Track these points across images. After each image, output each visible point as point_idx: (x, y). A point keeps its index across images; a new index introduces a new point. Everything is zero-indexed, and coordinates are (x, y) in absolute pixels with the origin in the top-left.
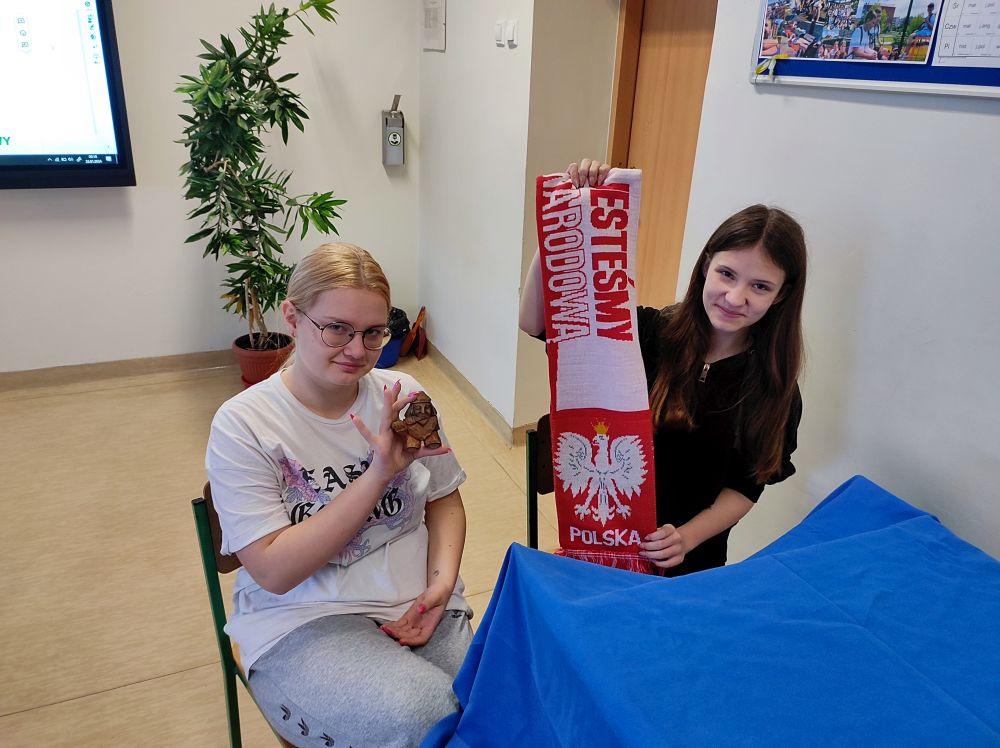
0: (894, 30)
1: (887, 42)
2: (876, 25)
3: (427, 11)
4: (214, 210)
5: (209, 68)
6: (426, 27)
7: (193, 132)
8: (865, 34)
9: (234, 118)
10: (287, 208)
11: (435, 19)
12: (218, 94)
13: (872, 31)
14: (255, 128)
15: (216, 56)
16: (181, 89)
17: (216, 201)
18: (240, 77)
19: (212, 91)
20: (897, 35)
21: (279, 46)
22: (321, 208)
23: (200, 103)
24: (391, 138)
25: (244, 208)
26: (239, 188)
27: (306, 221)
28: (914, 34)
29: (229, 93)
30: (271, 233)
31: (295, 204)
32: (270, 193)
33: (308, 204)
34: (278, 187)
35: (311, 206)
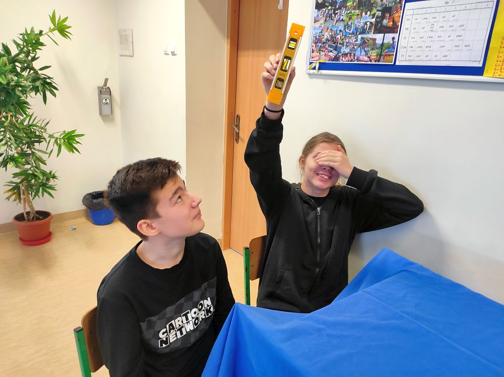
0: (377, 49)
1: (374, 54)
2: (368, 47)
3: (121, 36)
4: (3, 142)
6: (120, 44)
8: (363, 50)
9: (13, 90)
10: (48, 140)
11: (126, 40)
12: (3, 76)
13: (366, 49)
14: (25, 96)
17: (4, 137)
18: (15, 67)
20: (379, 51)
22: (69, 139)
24: (104, 101)
25: (22, 140)
26: (18, 129)
27: (60, 146)
28: (386, 50)
29: (10, 76)
30: (39, 154)
31: (54, 138)
32: (37, 131)
33: (61, 137)
34: (42, 128)
35: (63, 138)
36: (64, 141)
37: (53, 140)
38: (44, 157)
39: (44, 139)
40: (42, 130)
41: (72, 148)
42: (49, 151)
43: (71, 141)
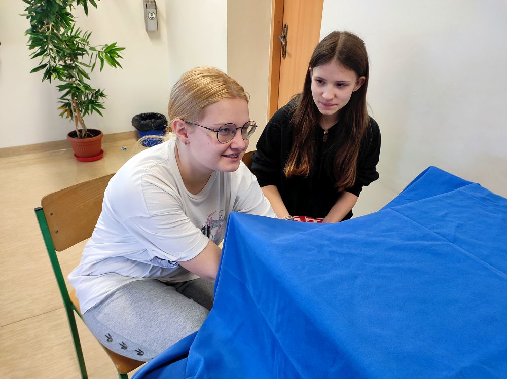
4: (46, 53)
10: (90, 52)
17: (47, 48)
22: (110, 52)
24: (150, 15)
25: (64, 52)
26: (61, 40)
27: (102, 60)
30: (82, 67)
31: (95, 50)
32: (79, 44)
33: (103, 51)
34: (84, 40)
35: (104, 52)
36: (106, 54)
37: (95, 53)
38: (87, 70)
39: (86, 51)
40: (84, 43)
41: (114, 63)
42: (92, 65)
43: (112, 55)
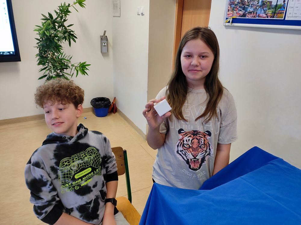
0: (272, 8)
1: (270, 12)
2: (266, 7)
3: (114, 4)
4: (47, 69)
5: (44, 23)
6: (114, 9)
7: (40, 44)
8: (262, 10)
9: (53, 39)
11: (117, 7)
12: (48, 31)
13: (264, 9)
14: (60, 42)
15: (47, 19)
16: (36, 30)
17: (48, 66)
18: (55, 26)
19: (46, 31)
20: (273, 10)
21: (67, 16)
22: (82, 67)
23: (42, 34)
24: (103, 44)
25: (57, 68)
26: (56, 61)
27: (77, 71)
28: (279, 10)
29: (52, 31)
30: (66, 75)
32: (65, 62)
34: (68, 61)
35: (79, 67)
37: (74, 68)
39: (69, 67)
41: (84, 72)
42: (71, 74)
